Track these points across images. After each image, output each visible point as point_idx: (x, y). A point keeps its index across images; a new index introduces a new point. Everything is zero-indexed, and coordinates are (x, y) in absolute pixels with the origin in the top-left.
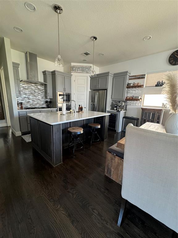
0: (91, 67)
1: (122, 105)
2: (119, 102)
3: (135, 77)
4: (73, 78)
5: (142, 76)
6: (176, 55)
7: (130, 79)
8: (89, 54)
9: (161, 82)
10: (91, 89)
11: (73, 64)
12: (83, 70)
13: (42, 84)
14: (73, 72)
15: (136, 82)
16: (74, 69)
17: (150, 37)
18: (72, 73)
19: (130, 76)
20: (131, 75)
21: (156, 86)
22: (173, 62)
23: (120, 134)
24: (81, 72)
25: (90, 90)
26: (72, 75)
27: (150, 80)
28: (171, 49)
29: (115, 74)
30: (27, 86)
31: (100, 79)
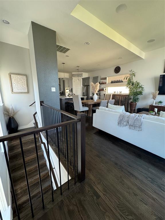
0: (82, 74)
4: (73, 80)
5: (106, 78)
7: (100, 80)
10: (83, 85)
11: (73, 73)
14: (73, 77)
15: (104, 81)
21: (111, 83)
22: (116, 72)
24: (77, 77)
27: (109, 80)
28: (115, 66)
29: (94, 77)
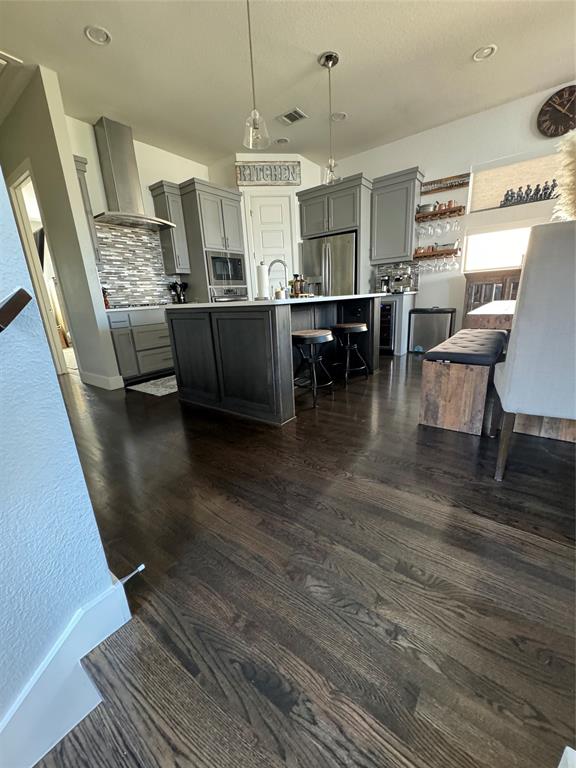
0: (299, 162)
1: (404, 274)
2: (397, 264)
3: (439, 185)
4: (245, 204)
5: (460, 181)
6: (559, 105)
7: (422, 193)
8: (301, 116)
9: (516, 190)
10: (303, 236)
11: (241, 157)
12: (277, 175)
13: (153, 229)
14: (245, 183)
15: (444, 198)
16: (248, 172)
17: (493, 49)
18: (241, 189)
19: (422, 185)
20: (425, 181)
21: (503, 205)
22: (549, 129)
23: (405, 357)
24: (270, 182)
25: (302, 241)
26: (240, 195)
27: (485, 190)
28: (539, 89)
29: (377, 181)
30: (109, 235)
31: (332, 201)
